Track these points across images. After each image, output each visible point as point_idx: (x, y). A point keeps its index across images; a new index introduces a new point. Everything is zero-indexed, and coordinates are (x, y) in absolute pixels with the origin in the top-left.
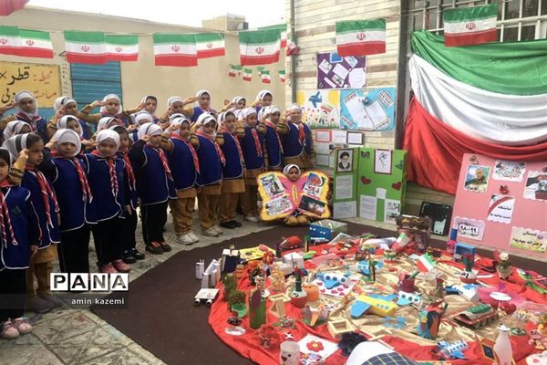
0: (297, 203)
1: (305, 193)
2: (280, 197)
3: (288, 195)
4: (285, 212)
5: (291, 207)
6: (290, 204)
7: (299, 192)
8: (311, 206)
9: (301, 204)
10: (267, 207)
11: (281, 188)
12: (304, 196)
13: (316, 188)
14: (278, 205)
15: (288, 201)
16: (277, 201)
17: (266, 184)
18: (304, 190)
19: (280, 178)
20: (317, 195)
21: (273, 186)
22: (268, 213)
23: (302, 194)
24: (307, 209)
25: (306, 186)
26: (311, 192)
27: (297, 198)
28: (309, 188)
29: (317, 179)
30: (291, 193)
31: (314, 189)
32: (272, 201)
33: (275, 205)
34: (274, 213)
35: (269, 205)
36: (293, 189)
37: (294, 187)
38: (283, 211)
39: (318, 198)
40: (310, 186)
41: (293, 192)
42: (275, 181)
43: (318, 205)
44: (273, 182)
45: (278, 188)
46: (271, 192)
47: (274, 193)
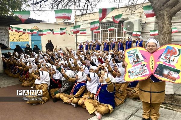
0: (153, 70)
1: (161, 62)
2: (140, 65)
3: (146, 63)
5: (148, 73)
6: (147, 71)
7: (156, 62)
8: (166, 72)
9: (157, 71)
10: (129, 72)
11: (141, 58)
12: (160, 65)
13: (172, 58)
14: (138, 70)
15: (146, 68)
16: (137, 68)
17: (130, 56)
18: (160, 60)
19: (141, 51)
20: (172, 64)
21: (135, 58)
22: (129, 76)
23: (158, 63)
24: (162, 74)
25: (163, 57)
26: (167, 61)
27: (153, 65)
28: (165, 58)
29: (174, 51)
30: (148, 62)
31: (169, 59)
32: (133, 68)
33: (135, 71)
34: (134, 76)
35: (131, 71)
36: (151, 59)
37: (152, 57)
38: (141, 76)
39: (174, 66)
40: (166, 56)
41: (151, 61)
42: (137, 53)
43: (172, 72)
44: (135, 54)
45: (139, 58)
46: (134, 61)
47: (136, 62)
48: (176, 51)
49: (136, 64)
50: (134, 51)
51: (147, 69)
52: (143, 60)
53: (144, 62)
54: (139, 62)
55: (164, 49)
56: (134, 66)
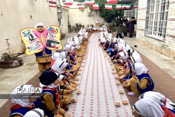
0: (45, 44)
1: (48, 38)
2: (35, 42)
4: (39, 50)
5: (42, 47)
6: (41, 45)
7: (45, 38)
8: (52, 44)
9: (47, 45)
10: (29, 48)
11: (35, 37)
13: (54, 35)
14: (35, 46)
16: (34, 44)
17: (26, 36)
18: (48, 37)
19: (33, 31)
20: (55, 38)
21: (30, 37)
22: (29, 51)
23: (47, 39)
24: (50, 46)
25: (49, 35)
26: (52, 37)
27: (44, 41)
28: (50, 35)
29: (54, 30)
30: (41, 39)
31: (53, 36)
32: (31, 44)
33: (33, 46)
34: (33, 50)
35: (30, 47)
36: (42, 37)
37: (42, 35)
38: (38, 49)
39: (56, 40)
40: (51, 34)
41: (42, 38)
42: (31, 33)
43: (56, 44)
44: (29, 34)
45: (33, 37)
46: (30, 39)
47: (31, 40)
48: (55, 30)
49: (32, 41)
50: (28, 32)
51: (41, 44)
52: (36, 38)
53: (38, 39)
54: (34, 39)
55: (48, 29)
56: (31, 43)
